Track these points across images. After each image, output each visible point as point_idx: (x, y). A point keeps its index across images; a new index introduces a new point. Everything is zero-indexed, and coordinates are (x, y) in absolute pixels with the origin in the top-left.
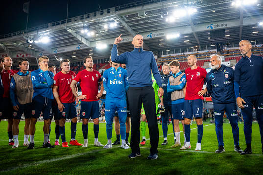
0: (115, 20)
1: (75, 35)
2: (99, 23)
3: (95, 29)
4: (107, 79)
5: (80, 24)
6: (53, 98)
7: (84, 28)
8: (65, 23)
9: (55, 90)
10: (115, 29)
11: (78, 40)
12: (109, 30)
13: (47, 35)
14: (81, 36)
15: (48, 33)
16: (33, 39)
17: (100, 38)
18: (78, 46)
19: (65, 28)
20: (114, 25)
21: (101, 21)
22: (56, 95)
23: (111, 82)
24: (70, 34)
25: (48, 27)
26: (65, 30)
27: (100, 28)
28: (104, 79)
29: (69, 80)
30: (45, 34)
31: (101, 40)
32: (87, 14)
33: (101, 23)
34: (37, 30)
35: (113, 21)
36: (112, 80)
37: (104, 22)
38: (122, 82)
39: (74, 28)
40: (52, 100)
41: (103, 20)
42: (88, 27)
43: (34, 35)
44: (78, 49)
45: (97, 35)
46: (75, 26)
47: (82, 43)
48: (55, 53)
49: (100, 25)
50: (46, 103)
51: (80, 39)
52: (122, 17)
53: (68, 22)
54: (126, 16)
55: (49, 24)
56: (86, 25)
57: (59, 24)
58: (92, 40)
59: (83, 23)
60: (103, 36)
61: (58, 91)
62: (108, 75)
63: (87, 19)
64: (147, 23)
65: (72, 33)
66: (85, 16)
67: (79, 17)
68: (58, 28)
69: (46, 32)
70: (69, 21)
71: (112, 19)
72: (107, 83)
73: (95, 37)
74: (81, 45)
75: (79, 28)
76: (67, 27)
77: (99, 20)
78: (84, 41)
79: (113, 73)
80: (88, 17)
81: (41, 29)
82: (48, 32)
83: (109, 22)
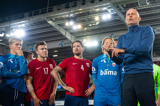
0: (109, 10)
1: (58, 28)
2: (88, 13)
3: (83, 21)
4: (97, 68)
5: (65, 14)
6: (26, 92)
7: (69, 19)
8: (46, 12)
9: (29, 82)
10: (109, 22)
11: (61, 35)
12: (101, 23)
13: (21, 28)
14: (65, 29)
15: (23, 25)
16: (4, 32)
17: (89, 33)
18: (60, 42)
19: (46, 19)
20: (107, 17)
21: (91, 11)
22: (30, 87)
23: (102, 73)
24: (51, 26)
25: (23, 17)
26: (46, 22)
27: (90, 20)
28: (94, 69)
29: (46, 70)
30: (19, 26)
31: (90, 35)
32: (73, 3)
33: (91, 14)
34: (10, 20)
35: (106, 11)
36: (103, 70)
37: (95, 13)
38: (115, 73)
39: (57, 20)
40: (25, 93)
41: (94, 10)
42: (74, 19)
43: (6, 27)
44: (60, 46)
45: (86, 28)
46: (58, 17)
47: (66, 39)
48: (31, 50)
49: (90, 17)
50: (16, 96)
51: (64, 34)
52: (118, 7)
53: (49, 11)
54: (123, 6)
55: (25, 14)
56: (72, 15)
57: (38, 14)
58: (79, 35)
59: (69, 14)
60: (93, 30)
61: (33, 83)
62: (99, 63)
63: (74, 8)
64: (149, 15)
65: (54, 25)
66: (71, 4)
67: (63, 5)
68: (36, 18)
69: (20, 24)
70: (51, 11)
71: (105, 9)
72: (96, 74)
73: (83, 32)
74: (65, 42)
75: (62, 19)
76: (47, 18)
77: (89, 9)
78: (68, 36)
79: (105, 62)
80: (75, 6)
81: (15, 19)
82: (23, 23)
83: (101, 12)
